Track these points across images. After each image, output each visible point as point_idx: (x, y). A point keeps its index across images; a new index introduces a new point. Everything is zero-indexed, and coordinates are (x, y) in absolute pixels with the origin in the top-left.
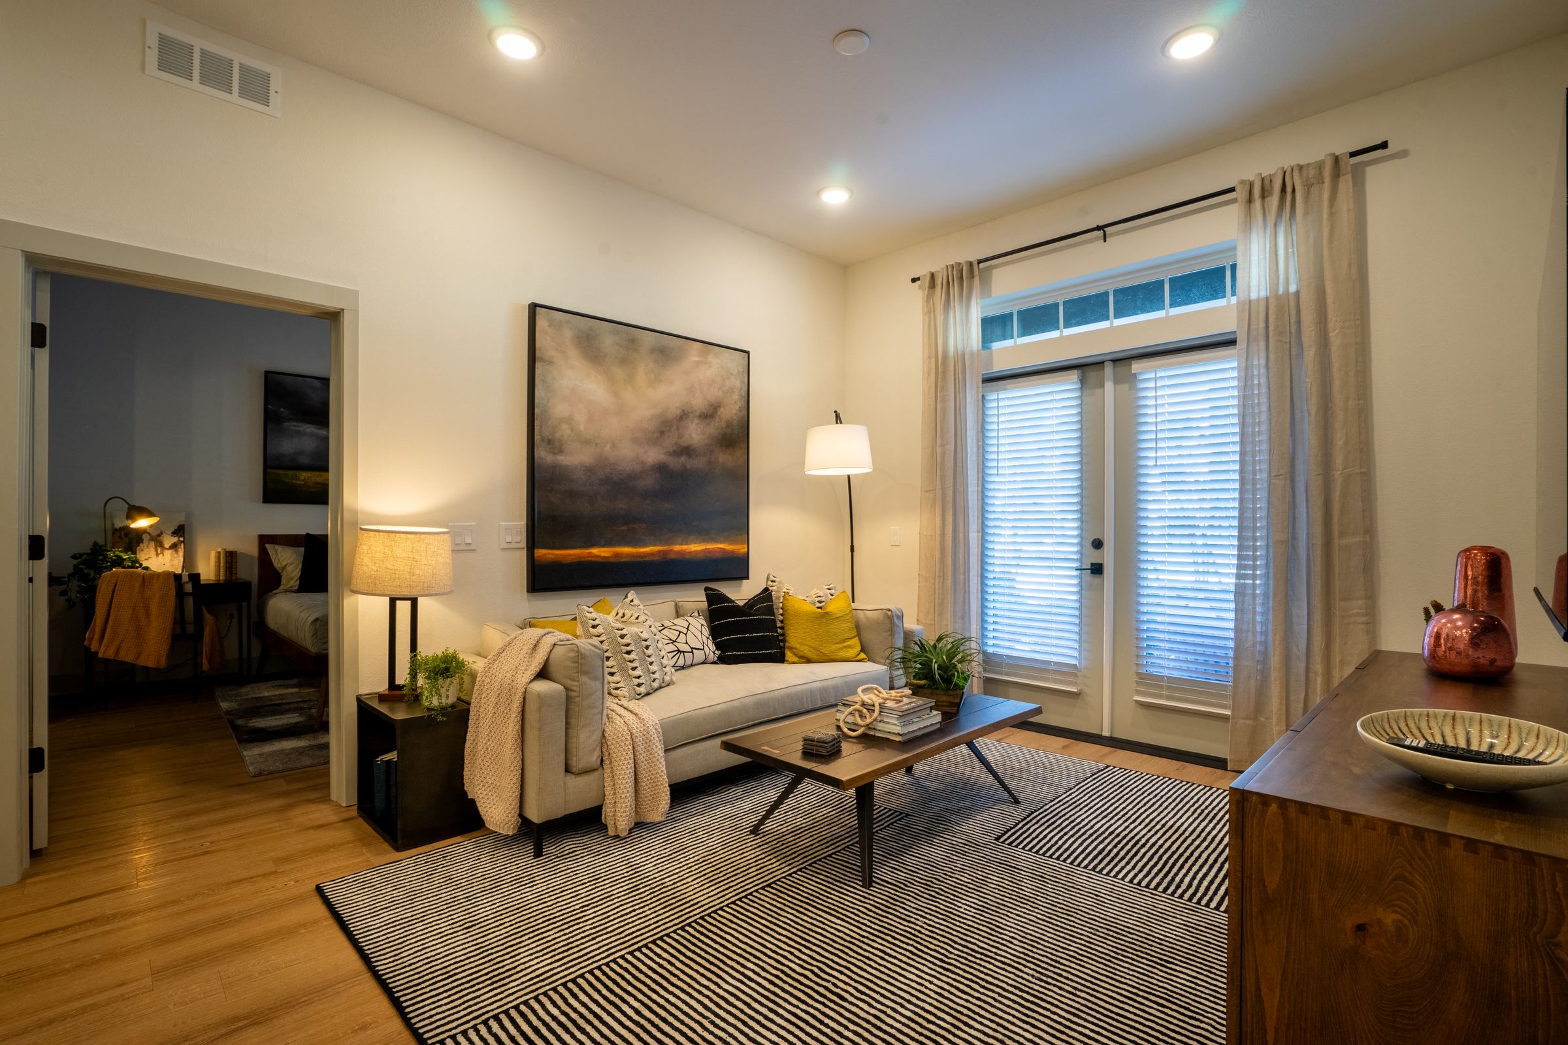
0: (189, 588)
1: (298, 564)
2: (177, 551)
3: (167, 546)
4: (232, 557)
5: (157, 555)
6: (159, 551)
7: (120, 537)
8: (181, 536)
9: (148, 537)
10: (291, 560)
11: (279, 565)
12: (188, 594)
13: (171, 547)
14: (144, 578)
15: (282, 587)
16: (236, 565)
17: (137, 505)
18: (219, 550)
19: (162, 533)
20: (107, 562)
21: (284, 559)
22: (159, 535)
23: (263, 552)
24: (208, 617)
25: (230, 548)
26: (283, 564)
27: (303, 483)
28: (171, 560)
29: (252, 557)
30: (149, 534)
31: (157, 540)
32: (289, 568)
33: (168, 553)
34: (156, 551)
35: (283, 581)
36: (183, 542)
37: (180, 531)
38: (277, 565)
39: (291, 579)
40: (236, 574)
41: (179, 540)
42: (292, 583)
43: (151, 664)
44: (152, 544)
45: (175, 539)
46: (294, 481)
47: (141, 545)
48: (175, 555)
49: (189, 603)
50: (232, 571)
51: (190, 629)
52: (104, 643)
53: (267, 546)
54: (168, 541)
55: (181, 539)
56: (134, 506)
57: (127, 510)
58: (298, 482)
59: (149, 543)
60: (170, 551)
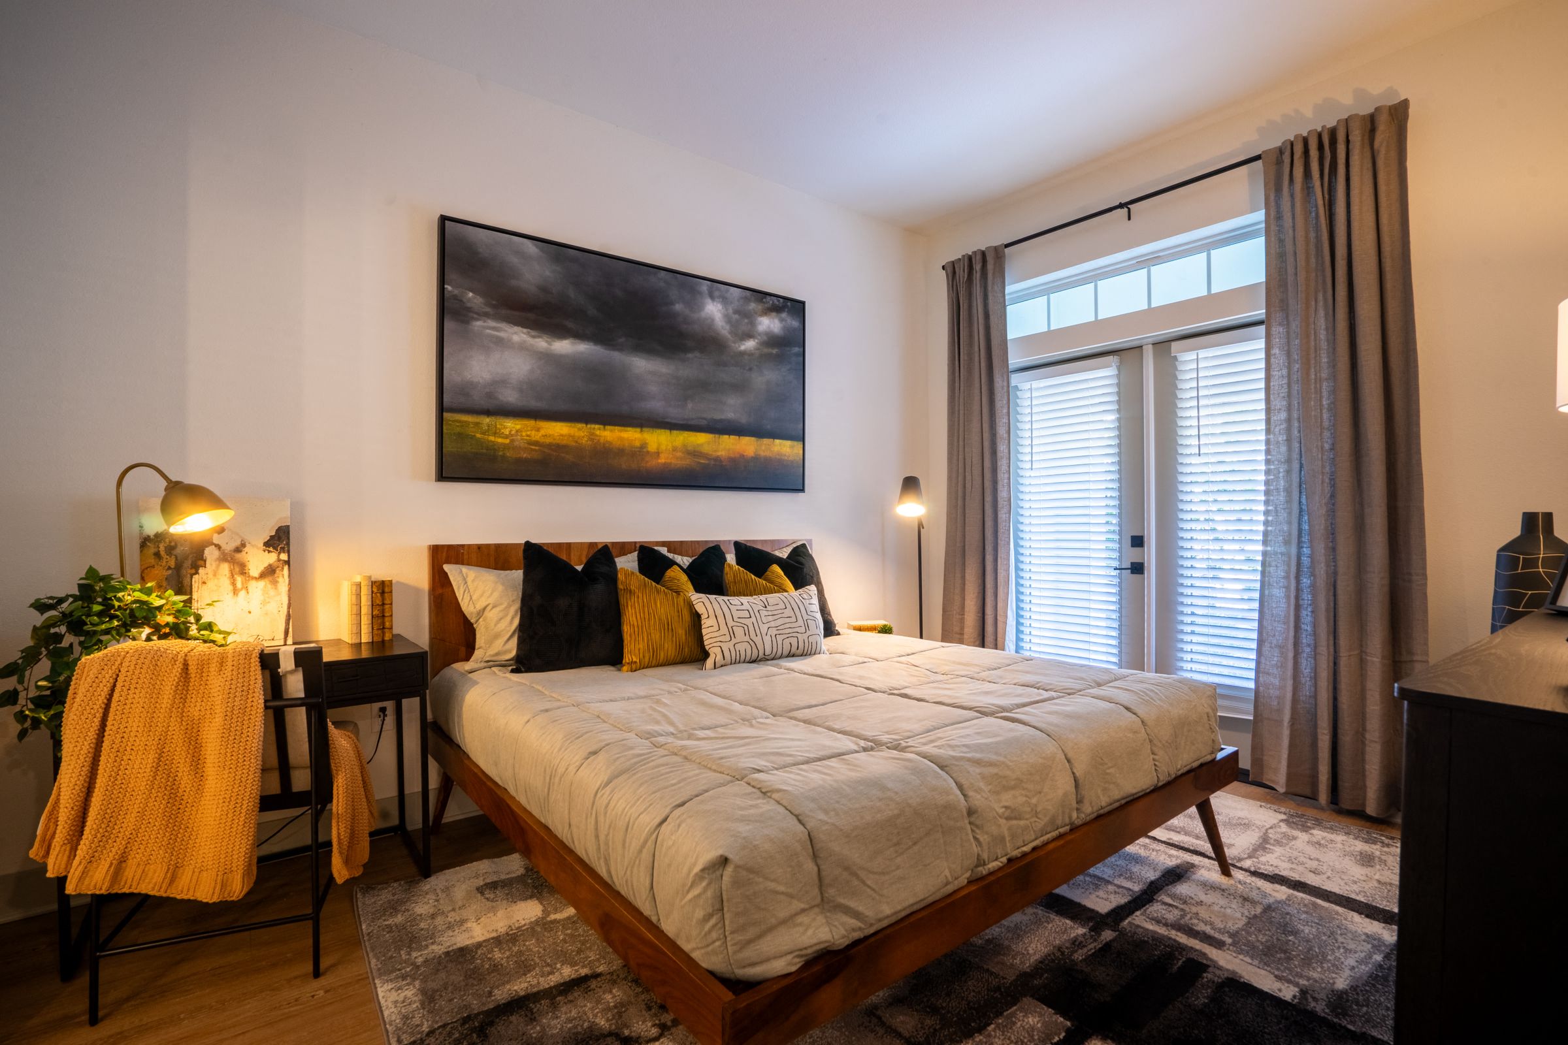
0: (295, 685)
1: (509, 606)
2: (275, 583)
3: (255, 569)
4: (383, 593)
5: (235, 592)
6: (239, 585)
7: (157, 555)
8: (283, 550)
9: (216, 553)
10: (496, 595)
11: (471, 609)
12: (296, 703)
13: (263, 575)
14: (186, 666)
15: (478, 654)
16: (391, 609)
17: (187, 481)
18: (358, 579)
19: (243, 545)
20: (112, 617)
21: (482, 596)
22: (238, 550)
23: (440, 581)
24: (340, 740)
25: (381, 575)
26: (480, 606)
27: (507, 441)
28: (264, 603)
29: (417, 591)
30: (218, 547)
31: (234, 558)
32: (491, 615)
33: (258, 588)
34: (234, 584)
35: (480, 640)
36: (288, 562)
37: (280, 539)
38: (468, 607)
39: (497, 636)
40: (391, 628)
41: (279, 560)
42: (498, 645)
43: (206, 893)
44: (225, 568)
45: (271, 558)
46: (492, 438)
47: (201, 571)
48: (272, 592)
49: (298, 720)
50: (383, 623)
51: (302, 781)
52: (80, 853)
53: (446, 567)
54: (258, 559)
55: (284, 557)
56: (178, 483)
57: (163, 493)
58: (500, 440)
59: (218, 567)
60: (261, 584)
